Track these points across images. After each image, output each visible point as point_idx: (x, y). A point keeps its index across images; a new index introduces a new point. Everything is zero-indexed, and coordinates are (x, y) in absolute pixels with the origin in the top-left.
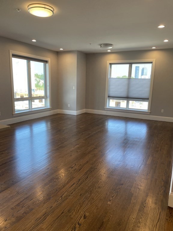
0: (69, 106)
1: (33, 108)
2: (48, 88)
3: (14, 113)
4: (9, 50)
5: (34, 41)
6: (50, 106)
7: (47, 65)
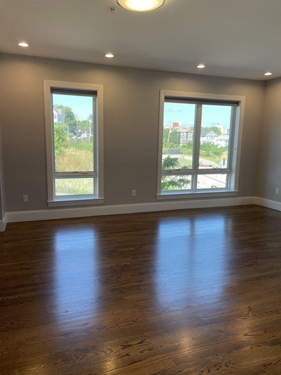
0: (277, 192)
1: (198, 188)
2: (235, 153)
3: (157, 195)
4: (160, 91)
5: (201, 66)
6: (235, 188)
7: (238, 108)
